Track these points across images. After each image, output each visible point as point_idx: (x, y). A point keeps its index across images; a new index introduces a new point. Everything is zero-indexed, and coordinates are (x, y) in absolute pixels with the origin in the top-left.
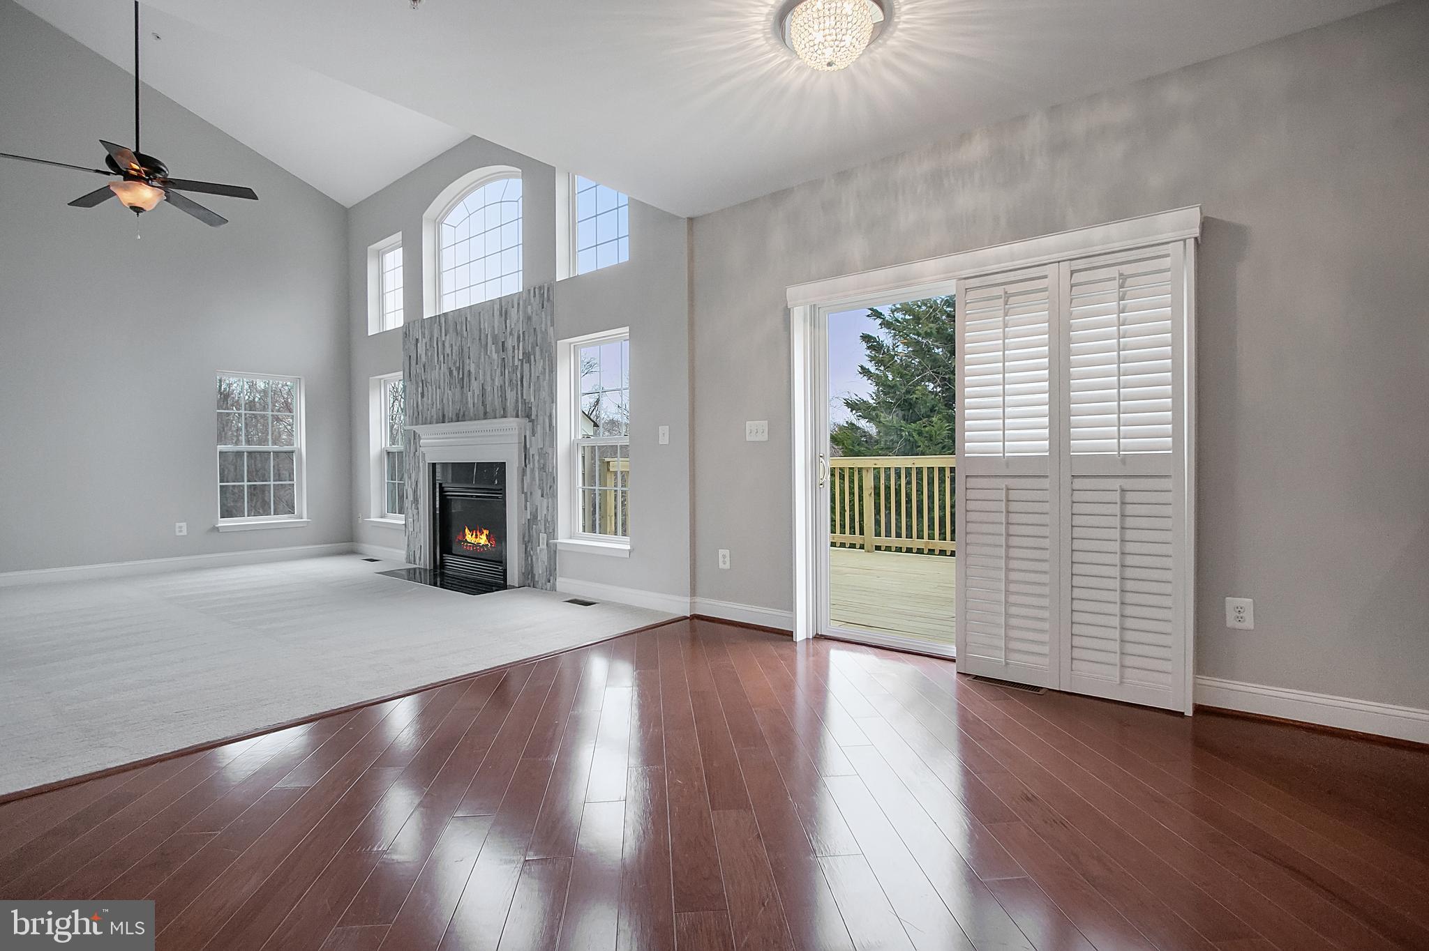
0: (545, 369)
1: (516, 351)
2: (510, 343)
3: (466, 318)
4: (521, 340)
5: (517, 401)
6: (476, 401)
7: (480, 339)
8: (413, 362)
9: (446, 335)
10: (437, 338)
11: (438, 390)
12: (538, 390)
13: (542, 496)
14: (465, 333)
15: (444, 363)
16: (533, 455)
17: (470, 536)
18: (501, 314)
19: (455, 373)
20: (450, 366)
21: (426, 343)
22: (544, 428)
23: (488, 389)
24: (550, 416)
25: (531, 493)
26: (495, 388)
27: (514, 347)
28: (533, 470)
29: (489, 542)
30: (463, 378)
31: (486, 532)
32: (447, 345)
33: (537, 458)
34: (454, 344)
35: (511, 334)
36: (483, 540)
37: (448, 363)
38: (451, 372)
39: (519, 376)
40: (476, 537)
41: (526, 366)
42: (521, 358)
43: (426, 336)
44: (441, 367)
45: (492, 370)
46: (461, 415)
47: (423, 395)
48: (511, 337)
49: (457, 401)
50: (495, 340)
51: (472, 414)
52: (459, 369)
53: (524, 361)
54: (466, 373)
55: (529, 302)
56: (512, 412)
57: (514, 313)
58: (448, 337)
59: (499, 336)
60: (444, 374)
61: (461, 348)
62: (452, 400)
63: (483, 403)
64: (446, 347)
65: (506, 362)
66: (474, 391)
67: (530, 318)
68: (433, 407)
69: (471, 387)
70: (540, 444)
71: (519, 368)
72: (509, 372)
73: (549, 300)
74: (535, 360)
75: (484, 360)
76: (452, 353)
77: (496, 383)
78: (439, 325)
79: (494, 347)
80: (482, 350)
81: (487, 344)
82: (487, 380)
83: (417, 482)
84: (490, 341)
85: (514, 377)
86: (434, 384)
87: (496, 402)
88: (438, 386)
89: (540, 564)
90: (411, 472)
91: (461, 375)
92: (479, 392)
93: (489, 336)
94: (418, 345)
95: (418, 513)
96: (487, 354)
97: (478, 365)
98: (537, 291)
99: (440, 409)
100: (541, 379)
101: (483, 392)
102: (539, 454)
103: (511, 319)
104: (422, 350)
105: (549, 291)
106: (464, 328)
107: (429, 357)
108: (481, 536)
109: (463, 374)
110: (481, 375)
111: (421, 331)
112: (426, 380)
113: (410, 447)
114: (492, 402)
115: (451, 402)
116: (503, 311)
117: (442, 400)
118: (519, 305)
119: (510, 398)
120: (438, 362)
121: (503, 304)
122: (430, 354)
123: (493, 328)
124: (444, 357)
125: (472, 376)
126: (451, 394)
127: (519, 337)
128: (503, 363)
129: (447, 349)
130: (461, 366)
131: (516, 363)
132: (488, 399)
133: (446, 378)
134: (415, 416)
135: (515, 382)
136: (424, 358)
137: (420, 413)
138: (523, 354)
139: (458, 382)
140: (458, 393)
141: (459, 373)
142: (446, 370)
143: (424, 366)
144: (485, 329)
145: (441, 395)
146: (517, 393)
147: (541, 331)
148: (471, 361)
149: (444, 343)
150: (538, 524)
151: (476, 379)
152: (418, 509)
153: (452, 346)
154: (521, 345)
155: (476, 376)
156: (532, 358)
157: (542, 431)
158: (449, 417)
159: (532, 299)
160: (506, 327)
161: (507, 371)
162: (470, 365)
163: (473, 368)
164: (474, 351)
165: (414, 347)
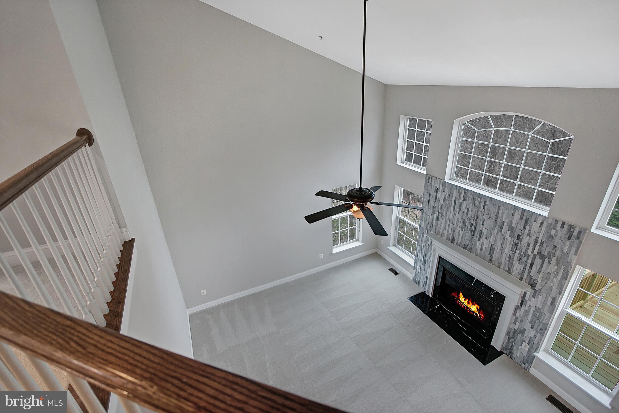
0: (558, 273)
1: (531, 248)
2: (526, 239)
3: (485, 202)
4: (539, 243)
5: (523, 272)
6: (484, 249)
7: (496, 220)
8: (432, 199)
9: (464, 200)
10: (456, 198)
11: (451, 225)
12: (547, 278)
13: (532, 328)
14: (482, 209)
15: (459, 214)
16: (530, 306)
17: (463, 299)
18: (521, 218)
19: (467, 224)
20: (464, 218)
21: (445, 195)
22: (546, 301)
23: (497, 250)
24: (554, 299)
25: (521, 321)
26: (504, 255)
27: (529, 244)
28: (527, 312)
29: (479, 313)
30: (474, 231)
31: (476, 306)
32: (464, 205)
34: (470, 210)
35: (529, 235)
36: (474, 308)
38: (464, 222)
39: (530, 261)
40: (468, 303)
41: (538, 262)
42: (535, 253)
43: (446, 192)
44: (456, 214)
45: (503, 243)
46: (468, 247)
47: (437, 219)
48: (528, 237)
49: (466, 239)
50: (511, 229)
51: (478, 254)
52: (472, 224)
53: (538, 257)
54: (478, 230)
55: (554, 228)
56: (517, 274)
57: (535, 226)
58: (465, 202)
59: (516, 229)
60: (458, 219)
61: (476, 215)
62: (462, 237)
63: (490, 254)
64: (463, 207)
65: (519, 247)
66: (483, 243)
67: (552, 237)
68: (445, 230)
69: (481, 240)
70: (539, 305)
71: (531, 257)
72: (520, 253)
73: (578, 238)
74: (549, 263)
75: (497, 234)
76: (467, 213)
77: (506, 251)
78: (459, 192)
79: (508, 232)
80: (497, 227)
81: (502, 227)
82: (497, 245)
83: (426, 254)
84: (505, 227)
85: (524, 259)
86: (448, 219)
87: (503, 261)
88: (451, 222)
89: (519, 353)
90: (422, 248)
91: (473, 228)
92: (487, 246)
93: (505, 224)
94: (438, 192)
95: (425, 268)
96: (501, 232)
97: (490, 232)
98: (566, 227)
99: (451, 235)
100: (552, 275)
101: (492, 249)
102: (536, 309)
103: (531, 226)
104: (441, 197)
105: (580, 233)
106: (482, 206)
107: (447, 204)
108: (472, 305)
109: (475, 229)
110: (492, 239)
111: (441, 187)
112: (442, 213)
113: (423, 236)
114: (499, 258)
115: (461, 237)
116: (524, 218)
117: (454, 231)
118: (542, 223)
119: (517, 267)
120: (454, 210)
121: (525, 214)
122: (447, 202)
123: (511, 222)
124: (460, 211)
125: (483, 235)
126: (462, 233)
127: (536, 242)
128: (516, 246)
129: (464, 209)
130: (474, 224)
131: (529, 253)
132: (496, 255)
133: (459, 223)
134: (429, 225)
135: (525, 262)
136: (442, 202)
137: (434, 226)
138: (538, 253)
139: (470, 230)
140: (468, 236)
141: (471, 227)
142: (460, 218)
143: (441, 206)
144: (502, 217)
145: (453, 228)
146: (525, 268)
147: (562, 251)
148: (484, 228)
149: (461, 204)
150: (523, 336)
151: (486, 238)
152: (425, 266)
153: (468, 209)
154: (537, 247)
155: (487, 237)
156: (547, 260)
157: (543, 301)
158: (457, 242)
159: (558, 228)
160: (524, 228)
161: (518, 252)
162: (482, 228)
163: (485, 231)
164: (489, 223)
165: (434, 191)
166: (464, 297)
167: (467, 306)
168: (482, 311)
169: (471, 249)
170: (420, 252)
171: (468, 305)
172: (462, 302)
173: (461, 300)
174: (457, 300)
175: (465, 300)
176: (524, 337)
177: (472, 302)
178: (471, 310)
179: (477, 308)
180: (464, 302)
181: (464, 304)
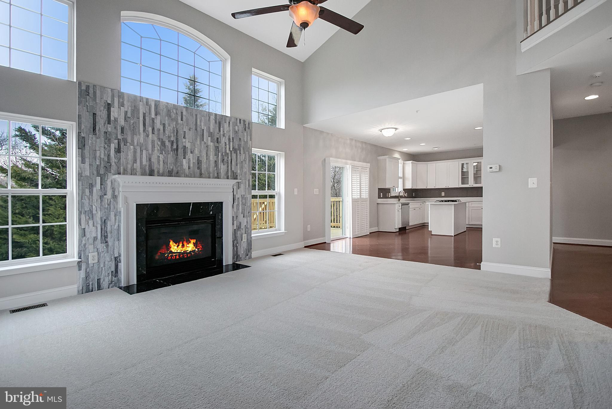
0: (246, 159)
1: (228, 146)
2: (223, 140)
3: (182, 113)
4: (231, 141)
5: (228, 171)
6: (191, 165)
7: (196, 130)
8: (101, 121)
9: (156, 115)
10: (144, 115)
11: (144, 152)
12: (241, 167)
13: (244, 217)
14: (180, 121)
15: (153, 133)
16: (238, 198)
17: (176, 247)
18: (216, 122)
19: (168, 144)
20: (161, 136)
21: (126, 113)
23: (204, 160)
26: (211, 162)
27: (226, 143)
28: (238, 205)
29: (196, 248)
30: (177, 149)
31: (192, 241)
33: (240, 199)
34: (167, 125)
35: (224, 135)
36: (190, 247)
37: (159, 134)
38: (163, 144)
39: (230, 158)
40: (183, 246)
41: (234, 155)
42: (231, 150)
43: (126, 106)
44: (148, 135)
45: (207, 151)
46: (173, 173)
47: (118, 150)
48: (224, 137)
49: (170, 163)
50: (211, 135)
51: (187, 174)
52: (173, 142)
53: (233, 152)
54: (180, 146)
55: (236, 125)
56: (224, 176)
57: (226, 125)
58: (159, 117)
59: (214, 134)
60: (153, 142)
61: (175, 129)
62: (163, 163)
63: (198, 168)
64: (156, 123)
65: (220, 149)
66: (189, 159)
67: (237, 132)
68: (136, 163)
69: (187, 157)
70: (243, 193)
71: (230, 154)
72: (222, 155)
73: (249, 128)
74: (240, 153)
75: (200, 143)
76: (164, 130)
77: (211, 159)
78: (147, 105)
79: (209, 138)
80: (199, 137)
81: (203, 135)
82: (203, 155)
83: (105, 220)
84: (206, 134)
85: (226, 158)
86: (138, 145)
87: (211, 170)
88: (143, 148)
89: (242, 249)
90: (94, 212)
91: (175, 147)
92: (194, 161)
93: (205, 131)
94: (112, 109)
95: (107, 246)
96: (203, 140)
97: (193, 144)
98: (242, 122)
99: (147, 166)
100: (244, 162)
101: (199, 162)
102: (242, 198)
103: (223, 127)
104: (119, 115)
105: (249, 124)
106: (179, 118)
107: (131, 124)
108: (187, 245)
109: (177, 146)
110: (196, 151)
111: (116, 100)
112: (125, 141)
113: (91, 192)
114: (208, 168)
115: (161, 163)
116: (218, 122)
117: (150, 160)
118: (229, 123)
119: (223, 168)
120: (144, 131)
121: (218, 118)
122: (132, 122)
123: (209, 128)
124: (153, 129)
125: (188, 150)
126: (163, 157)
127: (229, 139)
128: (217, 148)
129: (158, 125)
130: (175, 141)
131: (228, 151)
132: (204, 166)
133: (156, 145)
134: (102, 165)
135: (226, 161)
136: (122, 122)
137: (113, 164)
138: (233, 148)
139: (171, 151)
140: (171, 158)
141: (172, 145)
142: (156, 139)
143: (122, 129)
144: (201, 125)
145: (147, 155)
146: (228, 167)
147: (244, 141)
148: (187, 141)
149: (153, 120)
150: (241, 231)
151: (191, 152)
152: (107, 242)
153: (164, 125)
154: (231, 143)
155: (192, 151)
156: (238, 151)
157: (244, 187)
158: (158, 172)
159: (238, 124)
160: (220, 131)
161: (220, 154)
162: (185, 142)
163: (188, 145)
164: (190, 135)
165: (103, 108)
166: (176, 243)
167: (182, 252)
168: (199, 243)
169: (178, 173)
170: (91, 222)
171: (184, 248)
172: (176, 251)
173: (173, 251)
174: (168, 256)
175: (178, 246)
177: (186, 242)
178: (188, 252)
179: (194, 243)
180: (177, 251)
181: (179, 251)
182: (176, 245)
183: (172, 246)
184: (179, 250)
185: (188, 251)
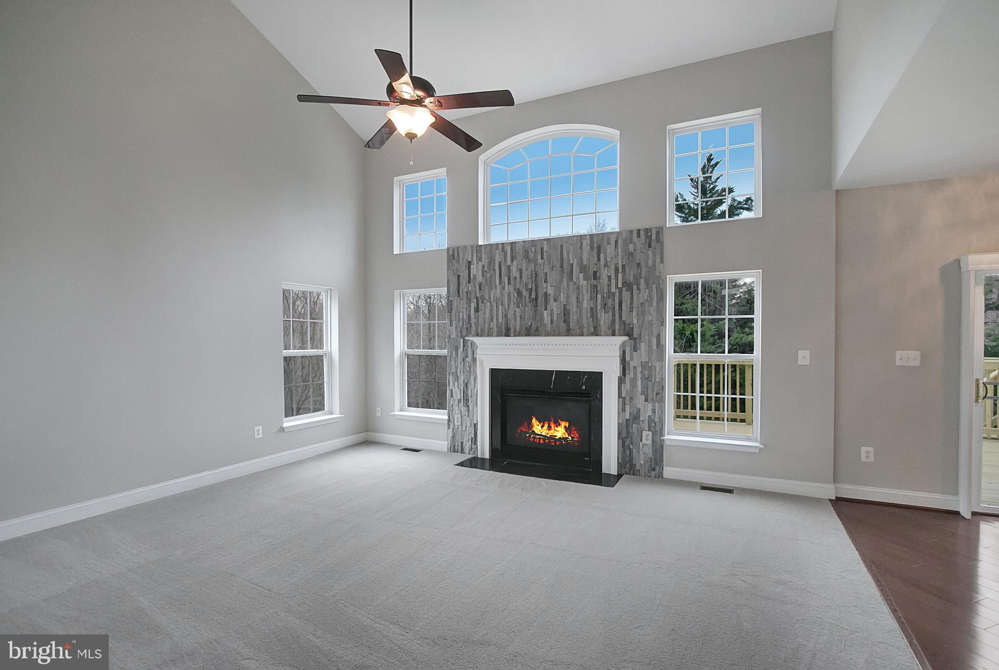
0: (651, 298)
1: (613, 281)
2: (604, 273)
3: (542, 249)
4: (620, 271)
5: (613, 321)
6: (555, 318)
7: (562, 267)
8: (464, 281)
9: (512, 261)
10: (500, 263)
11: (500, 307)
12: (642, 314)
13: (646, 400)
14: (540, 261)
15: (509, 284)
16: (634, 367)
17: (539, 428)
18: (592, 248)
19: (525, 293)
20: (518, 286)
21: (483, 266)
22: (650, 346)
23: (573, 309)
24: (659, 337)
25: (631, 398)
26: (584, 311)
27: (609, 277)
28: (634, 380)
29: (569, 435)
30: (536, 299)
31: (563, 424)
32: (514, 269)
33: (639, 369)
34: (524, 269)
35: (606, 265)
36: (560, 432)
37: (515, 284)
38: (519, 293)
39: (617, 301)
40: (549, 428)
41: (626, 295)
42: (620, 285)
43: (483, 260)
44: (504, 287)
45: (578, 294)
46: (532, 330)
47: (477, 310)
48: (606, 268)
49: (527, 318)
50: (583, 269)
51: (549, 330)
52: (531, 290)
53: (624, 289)
54: (540, 294)
55: (631, 242)
56: (607, 331)
57: (610, 249)
58: (515, 263)
59: (589, 266)
60: (509, 294)
61: (534, 273)
62: (520, 318)
63: (565, 322)
64: (513, 271)
65: (599, 288)
66: (552, 310)
67: (632, 254)
68: (492, 322)
69: (548, 307)
70: (644, 359)
71: (617, 294)
72: (603, 297)
73: (658, 240)
74: (638, 289)
75: (568, 285)
76: (521, 277)
77: (585, 305)
78: (503, 252)
79: (581, 275)
80: (565, 277)
81: (571, 272)
82: (571, 302)
83: (467, 383)
84: (576, 269)
85: (610, 301)
86: (494, 301)
87: (585, 322)
88: (499, 303)
89: (642, 456)
90: (459, 374)
91: (533, 296)
92: (559, 312)
93: (574, 266)
94: (472, 266)
95: (468, 410)
96: (572, 280)
97: (558, 289)
98: (642, 233)
99: (503, 324)
100: (647, 304)
101: (566, 312)
102: (643, 367)
103: (605, 253)
104: (477, 271)
105: (658, 233)
106: (539, 257)
107: (488, 278)
108: (556, 428)
109: (537, 295)
110: (562, 298)
111: (475, 255)
112: (483, 297)
113: (457, 354)
114: (579, 321)
115: (518, 319)
116: (595, 246)
117: (506, 316)
118: (616, 242)
119: (604, 318)
120: (500, 283)
121: (595, 240)
122: (488, 275)
123: (581, 259)
124: (509, 279)
125: (550, 298)
126: (520, 311)
127: (617, 269)
128: (595, 289)
129: (515, 273)
130: (534, 288)
131: (613, 289)
132: (573, 318)
133: (512, 297)
134: (465, 327)
135: (611, 306)
136: (480, 278)
137: (473, 325)
138: (623, 284)
139: (530, 302)
140: (529, 311)
141: (530, 294)
142: (512, 290)
143: (480, 285)
144: (569, 259)
145: (504, 311)
146: (614, 315)
147: (648, 267)
148: (549, 285)
149: (509, 268)
150: (639, 424)
151: (555, 300)
152: (468, 406)
153: (521, 270)
154: (620, 275)
155: (556, 298)
156: (635, 287)
157: (647, 348)
158: (515, 330)
159: (635, 239)
160: (599, 260)
161: (599, 296)
162: (546, 287)
163: (551, 291)
164: (553, 277)
165: (464, 268)
166: (540, 423)
167: (548, 436)
168: (573, 428)
169: (537, 330)
170: (456, 384)
171: (551, 432)
172: (539, 433)
173: (536, 432)
174: (530, 436)
175: (542, 427)
176: (641, 423)
177: (554, 423)
178: (556, 438)
179: (565, 427)
180: (541, 433)
181: (543, 434)
182: (540, 425)
183: (535, 425)
184: (544, 432)
185: (556, 436)
